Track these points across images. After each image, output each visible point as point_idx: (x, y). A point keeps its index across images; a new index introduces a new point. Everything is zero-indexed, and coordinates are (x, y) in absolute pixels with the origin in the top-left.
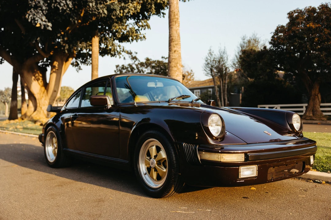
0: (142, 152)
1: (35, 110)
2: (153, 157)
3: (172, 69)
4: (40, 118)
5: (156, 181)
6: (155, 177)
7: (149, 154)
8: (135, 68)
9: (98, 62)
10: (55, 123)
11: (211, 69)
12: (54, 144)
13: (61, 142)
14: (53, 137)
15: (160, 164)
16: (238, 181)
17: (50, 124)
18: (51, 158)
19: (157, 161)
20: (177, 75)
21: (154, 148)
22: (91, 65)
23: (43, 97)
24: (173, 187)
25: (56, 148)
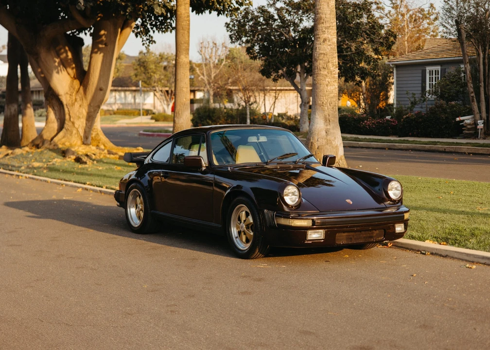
0: (234, 216)
1: (61, 127)
2: (243, 222)
4: (71, 145)
5: (244, 243)
6: (244, 240)
7: (239, 219)
8: (276, 17)
9: (189, 36)
10: (139, 179)
11: (456, 21)
12: (139, 205)
13: (148, 203)
14: (137, 196)
15: (249, 228)
18: (136, 222)
19: (246, 226)
21: (244, 213)
22: (174, 32)
23: (76, 100)
24: (258, 249)
25: (141, 210)
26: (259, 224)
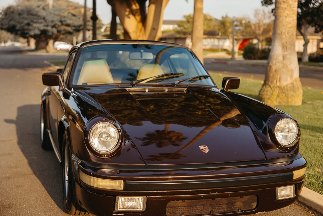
3: (280, 6)
16: (115, 214)
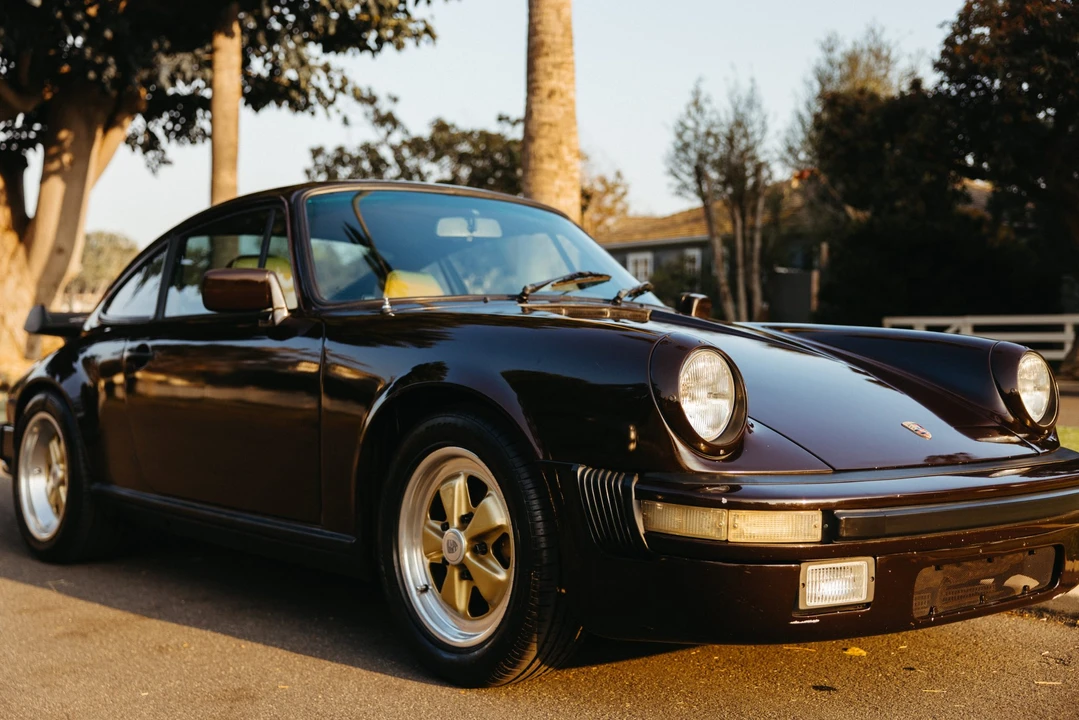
0: (413, 502)
2: (456, 522)
3: (539, 166)
5: (464, 616)
6: (462, 602)
7: (438, 511)
8: (391, 160)
10: (57, 379)
11: (696, 167)
12: (55, 467)
13: (82, 465)
14: (52, 438)
15: (485, 552)
16: (796, 622)
17: (37, 385)
18: (42, 524)
19: (471, 540)
20: (556, 190)
21: (460, 484)
22: (208, 142)
24: (535, 645)
25: (62, 483)
26: (541, 532)
